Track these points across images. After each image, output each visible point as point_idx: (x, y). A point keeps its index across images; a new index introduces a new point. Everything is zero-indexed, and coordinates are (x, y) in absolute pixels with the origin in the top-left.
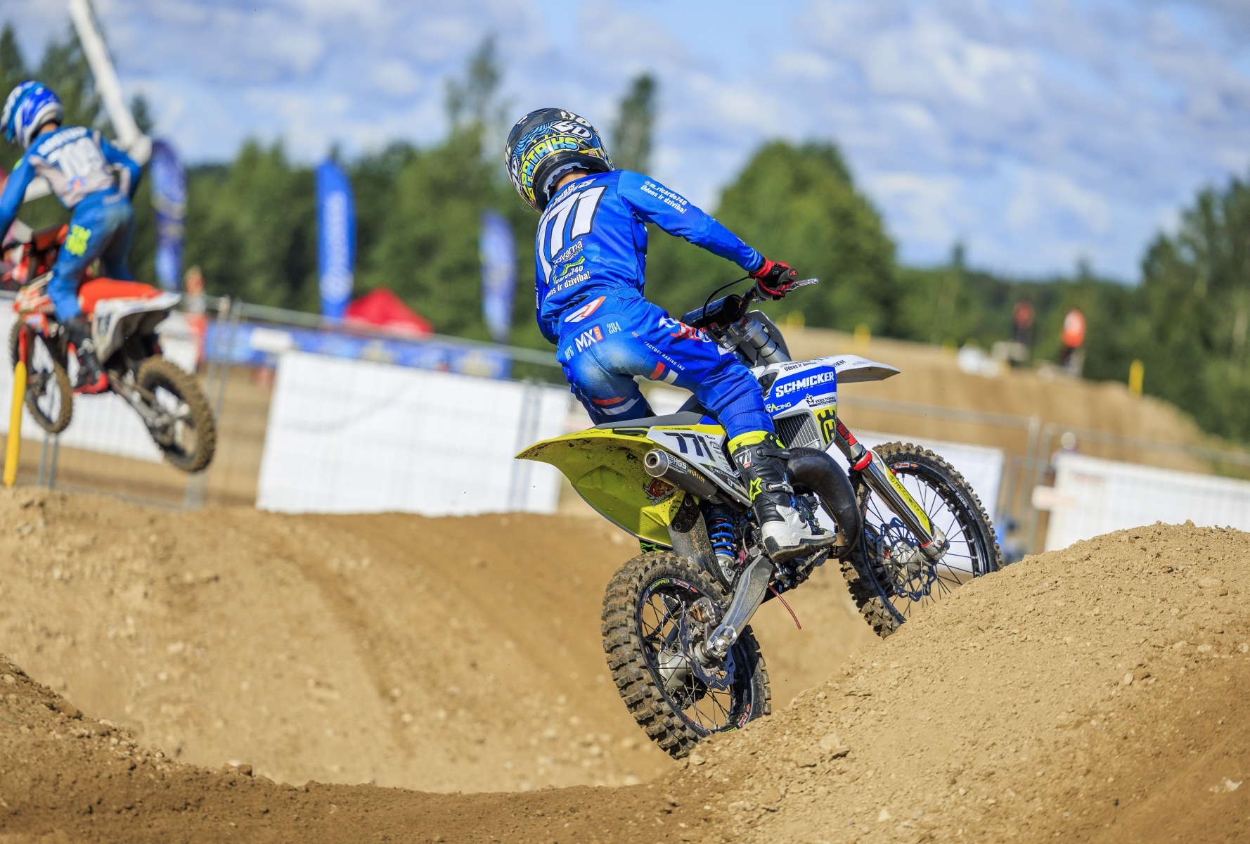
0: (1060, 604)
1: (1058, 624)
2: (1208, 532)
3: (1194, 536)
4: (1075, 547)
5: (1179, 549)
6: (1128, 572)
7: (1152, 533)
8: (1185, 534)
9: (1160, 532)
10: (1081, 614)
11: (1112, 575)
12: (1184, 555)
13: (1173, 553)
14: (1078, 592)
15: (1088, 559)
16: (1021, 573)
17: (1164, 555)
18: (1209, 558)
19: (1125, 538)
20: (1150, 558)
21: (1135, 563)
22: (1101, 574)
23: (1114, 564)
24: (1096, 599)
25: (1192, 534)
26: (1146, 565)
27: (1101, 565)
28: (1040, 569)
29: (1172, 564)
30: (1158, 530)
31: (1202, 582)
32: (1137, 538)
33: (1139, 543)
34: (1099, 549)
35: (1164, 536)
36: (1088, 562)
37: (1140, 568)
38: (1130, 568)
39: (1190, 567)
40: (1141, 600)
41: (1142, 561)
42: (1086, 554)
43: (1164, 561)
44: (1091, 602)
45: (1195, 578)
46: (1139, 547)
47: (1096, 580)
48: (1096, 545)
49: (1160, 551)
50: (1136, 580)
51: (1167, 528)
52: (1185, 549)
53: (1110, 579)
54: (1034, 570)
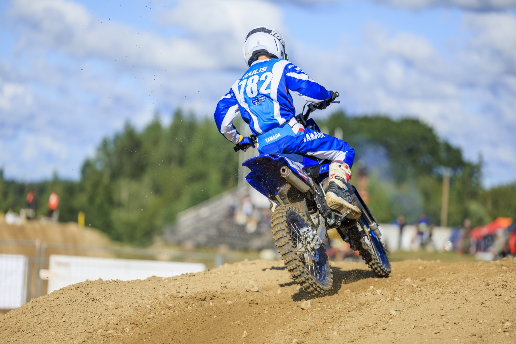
0: (48, 318)
1: (48, 327)
2: (108, 282)
3: (103, 284)
4: (53, 293)
5: (97, 290)
6: (76, 302)
7: (85, 284)
8: (99, 284)
9: (88, 284)
10: (57, 322)
11: (69, 304)
12: (99, 293)
13: (94, 292)
14: (55, 313)
15: (58, 298)
16: (30, 306)
17: (91, 294)
18: (110, 293)
19: (73, 288)
20: (84, 295)
21: (79, 298)
22: (64, 304)
23: (70, 299)
24: (63, 315)
25: (102, 284)
26: (83, 298)
27: (64, 300)
28: (38, 304)
29: (94, 297)
30: (87, 283)
31: (107, 304)
32: (78, 287)
33: (79, 289)
34: (63, 293)
35: (90, 285)
36: (58, 299)
37: (81, 300)
38: (76, 300)
39: (102, 298)
40: (82, 314)
41: (81, 297)
42: (57, 296)
43: (90, 296)
44: (61, 316)
45: (104, 302)
46: (80, 291)
47: (62, 307)
48: (61, 292)
49: (89, 292)
50: (79, 305)
51: (91, 282)
52: (99, 290)
53: (68, 306)
54: (36, 305)
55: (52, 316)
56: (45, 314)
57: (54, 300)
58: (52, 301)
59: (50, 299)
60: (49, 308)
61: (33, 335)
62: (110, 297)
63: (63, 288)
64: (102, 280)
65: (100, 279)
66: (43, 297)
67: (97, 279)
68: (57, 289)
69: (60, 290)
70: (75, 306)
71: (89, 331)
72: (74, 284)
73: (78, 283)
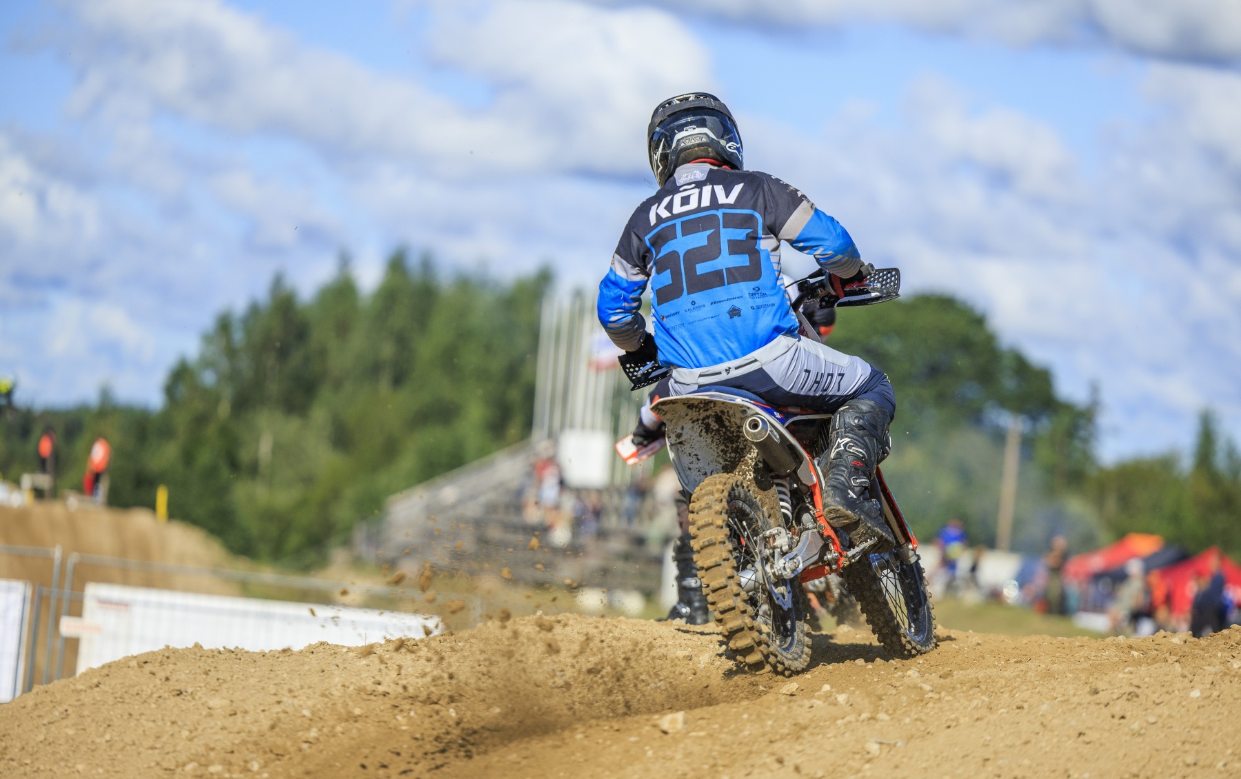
0: (71, 732)
1: (69, 753)
2: (216, 653)
3: (203, 658)
4: (85, 674)
5: (187, 672)
6: (138, 697)
7: (161, 657)
8: (194, 657)
9: (169, 655)
10: (93, 742)
11: (121, 700)
12: (192, 677)
13: (182, 675)
14: (89, 720)
15: (97, 686)
16: (30, 703)
17: (173, 678)
18: (218, 679)
19: (134, 663)
20: (158, 682)
21: (145, 688)
22: (111, 701)
23: (124, 690)
24: (106, 726)
25: (201, 656)
26: (155, 689)
27: (111, 691)
28: (49, 699)
29: (181, 687)
30: (167, 654)
31: (211, 703)
32: (146, 662)
33: (148, 668)
34: (108, 675)
35: (172, 659)
36: (97, 689)
37: (149, 692)
38: (140, 692)
39: (198, 689)
40: (151, 725)
41: (151, 686)
42: (95, 681)
43: (173, 684)
44: (101, 729)
45: (204, 700)
46: (148, 672)
47: (106, 706)
48: (105, 671)
49: (168, 674)
50: (146, 705)
51: (175, 651)
52: (193, 672)
53: (120, 705)
54: (44, 700)
55: (81, 727)
56: (65, 722)
57: (88, 691)
58: (83, 693)
59: (80, 687)
60: (74, 709)
61: (35, 769)
62: (218, 688)
63: (111, 663)
64: (201, 647)
65: (197, 646)
66: (63, 682)
67: (191, 645)
68: (96, 665)
69: (103, 667)
70: (136, 707)
71: (165, 765)
72: (135, 654)
73: (145, 654)
